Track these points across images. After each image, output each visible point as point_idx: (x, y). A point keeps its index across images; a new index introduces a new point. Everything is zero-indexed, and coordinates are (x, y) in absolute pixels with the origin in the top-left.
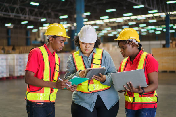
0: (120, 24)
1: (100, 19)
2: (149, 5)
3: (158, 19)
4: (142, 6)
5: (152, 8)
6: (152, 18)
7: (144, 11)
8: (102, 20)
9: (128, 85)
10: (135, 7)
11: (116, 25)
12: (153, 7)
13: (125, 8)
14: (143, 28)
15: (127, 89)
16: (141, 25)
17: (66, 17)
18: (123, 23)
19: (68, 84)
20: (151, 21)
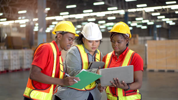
0: (79, 20)
1: (59, 15)
2: (109, 2)
3: (117, 16)
4: (103, 3)
5: (111, 5)
6: (111, 15)
7: (103, 8)
8: (62, 16)
9: (115, 81)
10: (95, 4)
11: (75, 21)
12: (113, 4)
13: (85, 4)
14: (102, 24)
15: (114, 84)
16: (100, 22)
17: (25, 12)
18: (82, 20)
19: (75, 79)
20: (109, 18)
